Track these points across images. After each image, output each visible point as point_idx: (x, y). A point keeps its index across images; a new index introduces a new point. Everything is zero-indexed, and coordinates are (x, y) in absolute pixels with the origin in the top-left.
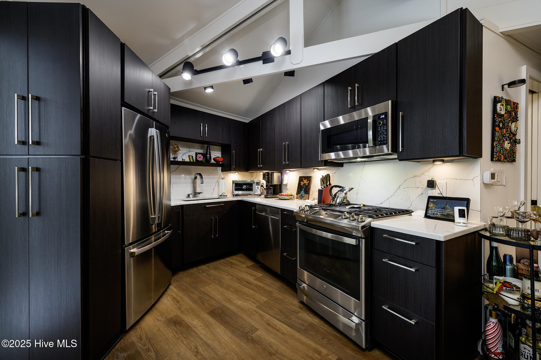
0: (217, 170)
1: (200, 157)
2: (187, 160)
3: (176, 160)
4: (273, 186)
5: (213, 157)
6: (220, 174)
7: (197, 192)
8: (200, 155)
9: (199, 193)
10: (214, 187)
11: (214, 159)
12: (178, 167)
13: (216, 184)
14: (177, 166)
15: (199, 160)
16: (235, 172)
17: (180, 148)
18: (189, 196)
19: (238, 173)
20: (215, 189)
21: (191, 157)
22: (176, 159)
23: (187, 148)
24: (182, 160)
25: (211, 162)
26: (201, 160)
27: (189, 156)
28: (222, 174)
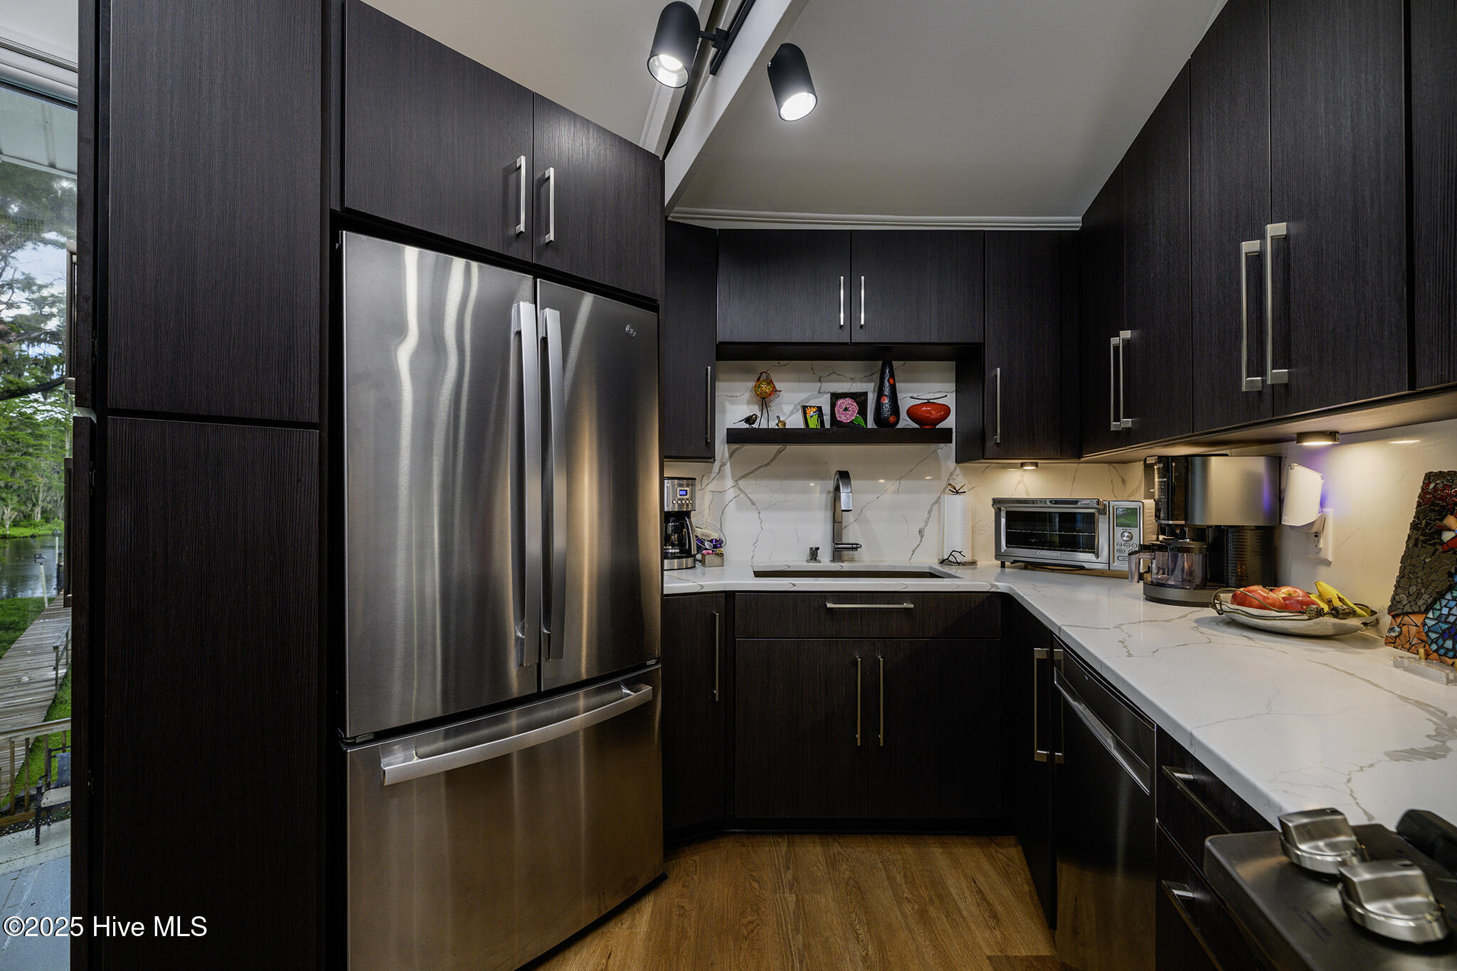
0: (939, 460)
1: (846, 409)
2: (795, 421)
3: (756, 426)
4: (1210, 535)
5: (906, 402)
6: (951, 474)
7: (844, 542)
8: (847, 402)
9: (855, 547)
10: (922, 525)
11: (911, 413)
12: (779, 452)
13: (929, 512)
14: (776, 447)
15: (842, 422)
16: (1022, 465)
17: (778, 386)
18: (814, 554)
19: (1036, 465)
20: (926, 532)
21: (811, 412)
22: (753, 423)
23: (814, 381)
24: (777, 425)
25: (898, 426)
26: (852, 422)
27: (804, 408)
28: (958, 471)
